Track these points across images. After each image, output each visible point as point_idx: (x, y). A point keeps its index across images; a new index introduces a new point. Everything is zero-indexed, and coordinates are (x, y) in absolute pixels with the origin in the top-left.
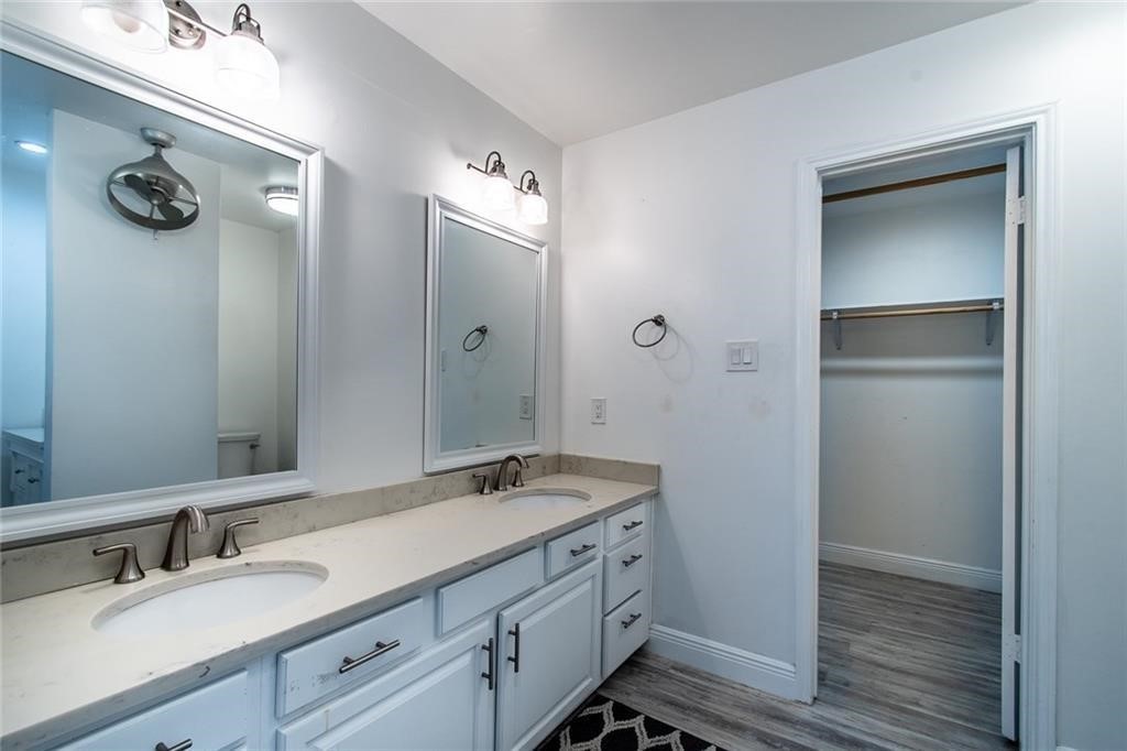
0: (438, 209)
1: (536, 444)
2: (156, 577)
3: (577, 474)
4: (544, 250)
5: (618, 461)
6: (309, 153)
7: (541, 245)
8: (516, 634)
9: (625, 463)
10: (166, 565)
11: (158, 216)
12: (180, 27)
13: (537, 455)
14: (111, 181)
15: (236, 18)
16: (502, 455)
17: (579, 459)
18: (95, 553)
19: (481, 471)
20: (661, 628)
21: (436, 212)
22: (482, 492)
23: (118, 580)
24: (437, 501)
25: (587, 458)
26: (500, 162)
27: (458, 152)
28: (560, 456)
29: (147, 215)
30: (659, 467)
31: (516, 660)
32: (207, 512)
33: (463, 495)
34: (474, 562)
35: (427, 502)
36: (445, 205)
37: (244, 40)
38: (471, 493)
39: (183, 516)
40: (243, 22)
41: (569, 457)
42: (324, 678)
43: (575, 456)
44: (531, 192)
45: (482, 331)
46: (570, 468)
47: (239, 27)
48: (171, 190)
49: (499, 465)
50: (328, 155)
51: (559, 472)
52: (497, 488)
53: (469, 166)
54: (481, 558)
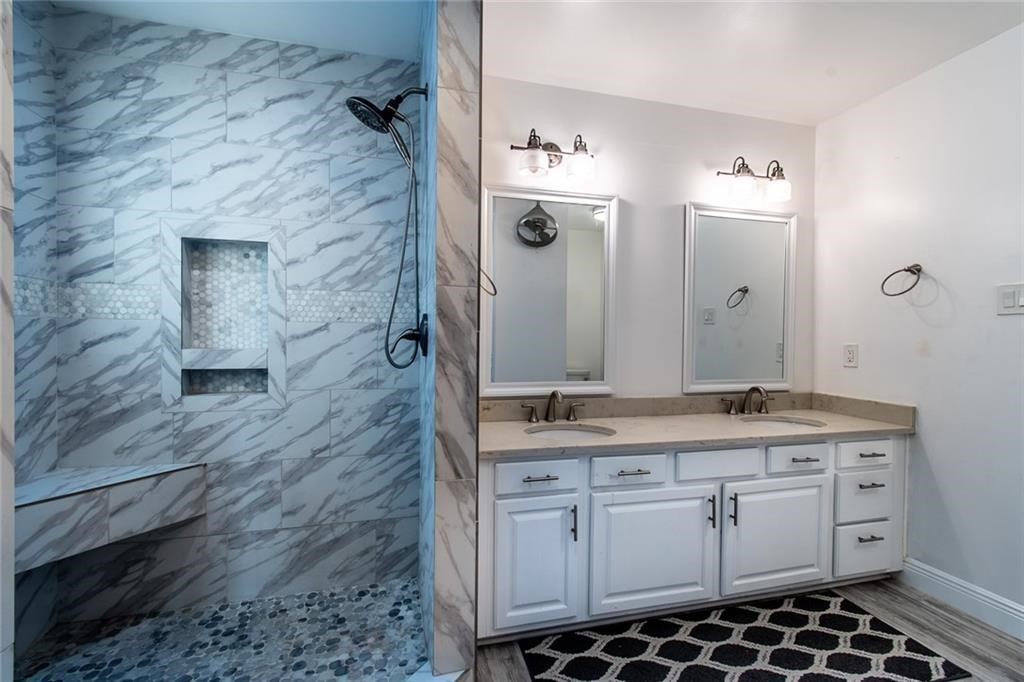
0: (693, 211)
1: (785, 382)
2: (543, 423)
3: (828, 411)
4: (793, 221)
5: (869, 402)
6: (610, 200)
7: (789, 216)
8: (735, 499)
9: (876, 403)
10: (546, 419)
11: (538, 240)
12: (552, 158)
13: (787, 391)
14: (518, 225)
15: (575, 143)
16: (747, 387)
17: (830, 398)
18: (523, 406)
19: (730, 397)
20: (917, 563)
21: (692, 213)
22: (729, 412)
23: (530, 421)
24: (691, 414)
25: (837, 397)
26: (743, 164)
27: (709, 165)
28: (811, 394)
29: (533, 240)
30: (914, 410)
31: (735, 517)
32: (564, 397)
33: (714, 413)
34: (701, 442)
35: (684, 412)
36: (697, 207)
37: (581, 155)
38: (719, 412)
39: (554, 395)
40: (579, 146)
41: (819, 395)
42: (611, 476)
43: (826, 395)
44: (774, 178)
45: (745, 291)
46: (821, 406)
47: (576, 149)
48: (544, 223)
49: (744, 395)
50: (621, 197)
51: (811, 408)
52: (743, 412)
53: (718, 173)
54: (707, 441)
